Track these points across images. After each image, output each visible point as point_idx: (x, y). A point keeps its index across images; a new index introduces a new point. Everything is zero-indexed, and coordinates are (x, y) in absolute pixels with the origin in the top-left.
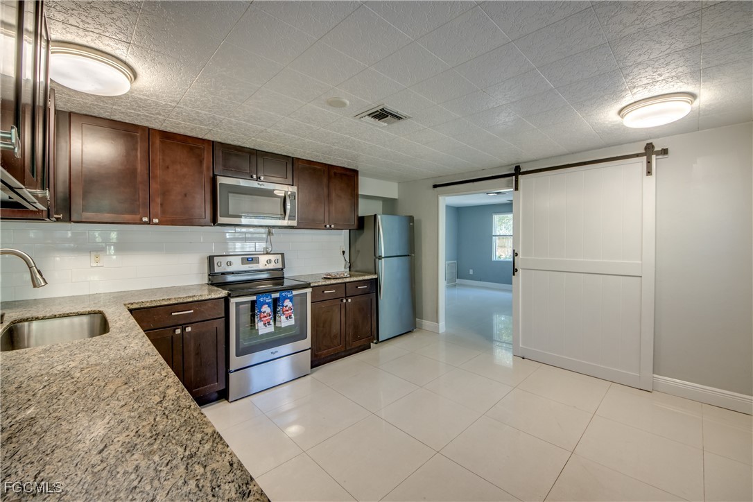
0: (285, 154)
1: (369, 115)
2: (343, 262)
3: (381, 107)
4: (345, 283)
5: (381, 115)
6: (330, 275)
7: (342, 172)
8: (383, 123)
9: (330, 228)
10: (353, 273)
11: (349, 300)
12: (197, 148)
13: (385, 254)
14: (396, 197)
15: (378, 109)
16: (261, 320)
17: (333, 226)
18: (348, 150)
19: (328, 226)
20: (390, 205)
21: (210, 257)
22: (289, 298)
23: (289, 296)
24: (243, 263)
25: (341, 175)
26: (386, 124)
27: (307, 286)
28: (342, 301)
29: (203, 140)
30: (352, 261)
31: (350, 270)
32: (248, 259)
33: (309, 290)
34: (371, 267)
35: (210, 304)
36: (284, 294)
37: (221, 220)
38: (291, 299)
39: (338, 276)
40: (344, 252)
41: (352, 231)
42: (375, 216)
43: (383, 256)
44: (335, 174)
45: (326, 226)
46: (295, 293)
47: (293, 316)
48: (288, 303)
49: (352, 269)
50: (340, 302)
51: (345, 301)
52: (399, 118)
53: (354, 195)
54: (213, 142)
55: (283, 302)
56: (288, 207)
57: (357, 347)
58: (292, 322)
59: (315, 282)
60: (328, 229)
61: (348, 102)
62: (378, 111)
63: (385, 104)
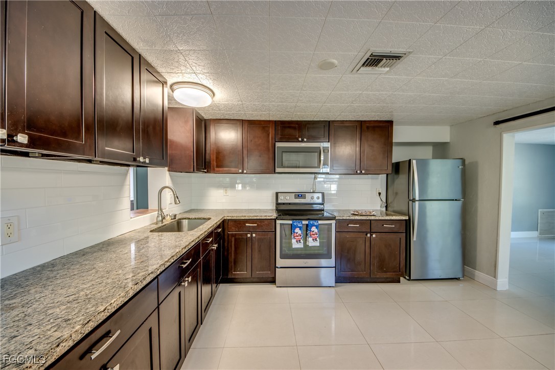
0: (323, 120)
1: (364, 64)
2: (379, 202)
3: (369, 54)
4: (371, 220)
5: (374, 61)
6: (357, 212)
7: (376, 124)
8: (383, 69)
9: (361, 173)
10: (388, 213)
11: (374, 236)
12: (267, 127)
13: (419, 197)
14: (448, 140)
15: (367, 56)
16: (294, 238)
17: (363, 172)
18: (370, 105)
19: (359, 172)
20: (441, 150)
21: (276, 193)
22: (315, 226)
23: (315, 224)
24: (295, 198)
25: (374, 128)
26: (387, 69)
27: (333, 218)
28: (367, 235)
29: (270, 121)
30: (389, 201)
31: (386, 210)
32: (298, 195)
33: (333, 222)
34: (405, 209)
35: (266, 222)
36: (311, 222)
37: (278, 170)
38: (317, 227)
39: (364, 214)
40: (380, 194)
41: (389, 176)
42: (410, 161)
43: (417, 198)
44: (368, 127)
45: (357, 172)
46: (320, 222)
47: (318, 239)
48: (314, 229)
49: (389, 209)
50: (365, 235)
51: (369, 235)
52: (398, 57)
53: (388, 143)
54: (275, 121)
55: (311, 228)
56: (322, 158)
57: (384, 278)
58: (317, 244)
59: (340, 216)
60: (360, 174)
61: (335, 61)
62: (368, 59)
63: (371, 49)
